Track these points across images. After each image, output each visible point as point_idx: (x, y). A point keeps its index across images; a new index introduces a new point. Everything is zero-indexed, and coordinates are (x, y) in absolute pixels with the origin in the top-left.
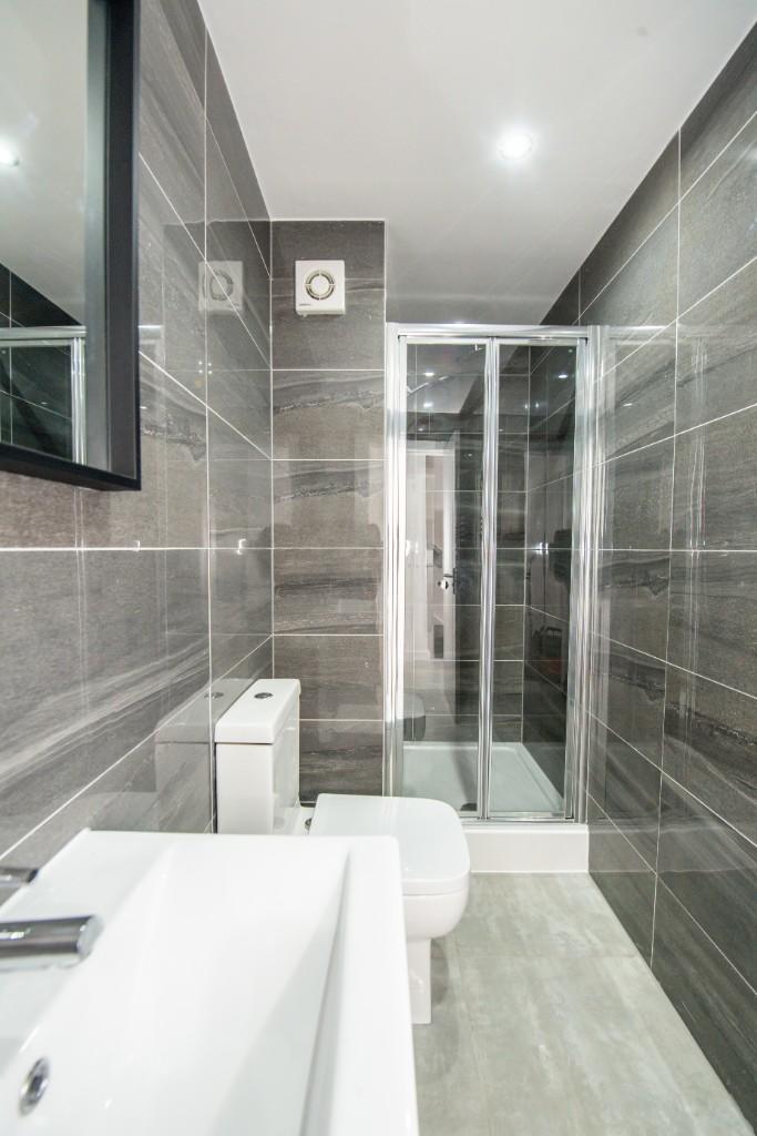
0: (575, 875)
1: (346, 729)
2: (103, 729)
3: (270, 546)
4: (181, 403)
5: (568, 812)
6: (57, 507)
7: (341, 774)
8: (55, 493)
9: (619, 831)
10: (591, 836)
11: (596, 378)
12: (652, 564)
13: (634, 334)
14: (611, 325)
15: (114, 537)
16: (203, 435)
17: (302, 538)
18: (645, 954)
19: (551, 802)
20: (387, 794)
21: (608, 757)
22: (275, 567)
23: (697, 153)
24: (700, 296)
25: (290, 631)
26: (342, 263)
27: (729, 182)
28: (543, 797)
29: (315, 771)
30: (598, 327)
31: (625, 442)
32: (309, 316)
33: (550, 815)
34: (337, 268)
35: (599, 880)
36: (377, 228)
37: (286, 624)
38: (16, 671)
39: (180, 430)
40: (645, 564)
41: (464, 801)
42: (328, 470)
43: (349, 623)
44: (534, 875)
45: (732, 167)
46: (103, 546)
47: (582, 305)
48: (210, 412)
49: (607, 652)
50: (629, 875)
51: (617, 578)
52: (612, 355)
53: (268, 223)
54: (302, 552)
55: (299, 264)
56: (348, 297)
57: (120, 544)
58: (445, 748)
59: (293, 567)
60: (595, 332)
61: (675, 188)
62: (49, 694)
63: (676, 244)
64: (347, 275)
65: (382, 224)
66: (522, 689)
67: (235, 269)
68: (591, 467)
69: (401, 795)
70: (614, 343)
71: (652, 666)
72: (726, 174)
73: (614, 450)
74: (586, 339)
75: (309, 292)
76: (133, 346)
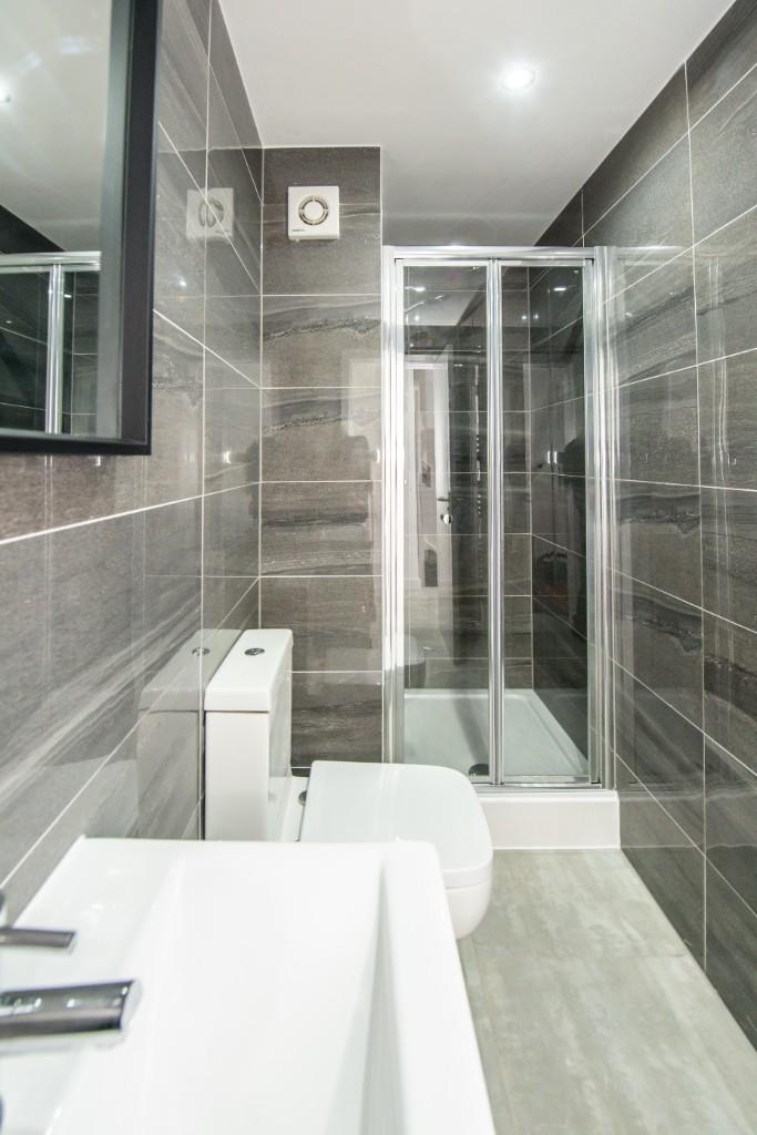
0: (605, 852)
1: (341, 681)
2: (101, 717)
3: (258, 480)
4: (181, 349)
5: (593, 778)
6: (69, 482)
7: (333, 735)
8: (67, 468)
9: (655, 799)
10: (621, 803)
11: (604, 299)
12: (680, 500)
13: (650, 253)
14: (619, 246)
15: (119, 502)
16: (201, 378)
17: (292, 471)
18: (696, 953)
19: (571, 762)
20: (387, 761)
21: (635, 709)
22: (263, 503)
23: (705, 87)
24: (717, 226)
25: (278, 573)
26: (336, 189)
27: (743, 117)
28: (564, 757)
29: (306, 731)
30: (605, 248)
31: (641, 367)
32: (302, 241)
33: (573, 780)
34: (331, 194)
35: (633, 857)
36: (373, 154)
37: (274, 564)
38: (25, 669)
39: (180, 377)
40: (669, 499)
41: (471, 762)
42: (321, 398)
43: (342, 562)
44: (558, 852)
45: (745, 103)
46: (108, 514)
47: (585, 226)
48: (207, 352)
49: (628, 592)
50: (668, 851)
51: (640, 512)
52: (621, 277)
53: (260, 150)
54: (292, 485)
55: (291, 190)
56: (342, 221)
57: (124, 509)
58: (445, 696)
59: (282, 502)
60: (602, 252)
61: (684, 120)
62: (53, 688)
63: (687, 172)
64: (341, 201)
65: (378, 149)
66: (531, 628)
67: (226, 196)
68: (602, 390)
69: (402, 762)
70: (622, 264)
71: (684, 611)
72: (739, 108)
73: (628, 376)
74: (593, 260)
75: (302, 217)
76: (148, 304)
